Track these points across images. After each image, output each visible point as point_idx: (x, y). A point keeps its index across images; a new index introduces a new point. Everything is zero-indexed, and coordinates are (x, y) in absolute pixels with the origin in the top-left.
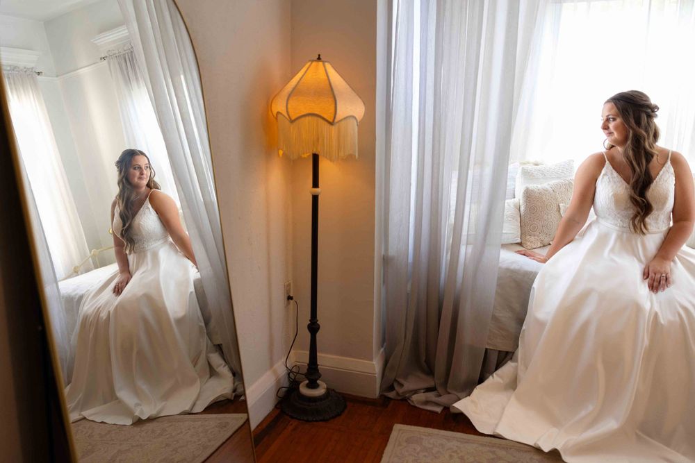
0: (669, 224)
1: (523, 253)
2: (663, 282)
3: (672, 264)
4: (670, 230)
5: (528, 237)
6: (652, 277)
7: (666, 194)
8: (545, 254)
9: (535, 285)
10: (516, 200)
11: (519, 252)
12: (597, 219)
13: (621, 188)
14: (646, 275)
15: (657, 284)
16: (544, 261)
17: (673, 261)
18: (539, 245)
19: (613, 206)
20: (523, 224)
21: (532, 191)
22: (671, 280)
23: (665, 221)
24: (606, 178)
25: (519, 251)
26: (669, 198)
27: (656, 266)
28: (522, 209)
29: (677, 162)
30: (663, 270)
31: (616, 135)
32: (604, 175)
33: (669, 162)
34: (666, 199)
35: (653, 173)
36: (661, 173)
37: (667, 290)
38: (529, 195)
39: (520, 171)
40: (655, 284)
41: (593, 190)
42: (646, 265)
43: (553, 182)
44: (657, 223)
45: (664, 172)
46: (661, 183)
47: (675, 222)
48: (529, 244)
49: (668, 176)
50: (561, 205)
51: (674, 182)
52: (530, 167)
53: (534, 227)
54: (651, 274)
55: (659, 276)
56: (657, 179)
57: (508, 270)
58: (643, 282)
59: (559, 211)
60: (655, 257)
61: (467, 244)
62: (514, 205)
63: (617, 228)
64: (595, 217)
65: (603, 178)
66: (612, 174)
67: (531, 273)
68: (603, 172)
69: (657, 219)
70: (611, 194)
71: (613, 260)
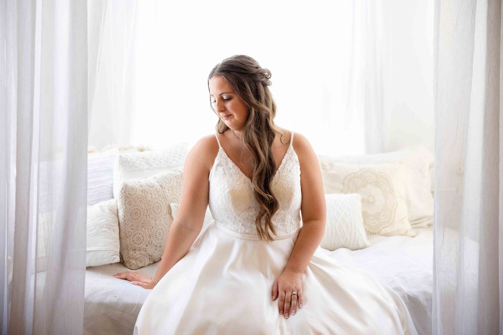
0: (299, 225)
1: (124, 276)
2: (294, 302)
3: (304, 276)
4: (300, 232)
5: (131, 253)
6: (282, 297)
7: (292, 188)
8: (153, 276)
9: (138, 324)
10: (113, 202)
11: (118, 276)
12: (215, 223)
13: (239, 183)
14: (275, 294)
15: (289, 305)
16: (151, 286)
17: (305, 272)
18: (147, 262)
19: (230, 207)
20: (123, 235)
21: (133, 189)
22: (302, 298)
23: (294, 222)
24: (220, 169)
25: (119, 274)
26: (295, 193)
27: (285, 282)
28: (121, 214)
29: (300, 146)
30: (294, 285)
31: (236, 116)
32: (218, 165)
33: (291, 147)
34: (291, 194)
35: (276, 160)
36: (284, 161)
37: (299, 312)
38: (128, 194)
39: (117, 161)
40: (286, 305)
41: (207, 185)
42: (275, 281)
43: (160, 174)
44: (284, 225)
45: (287, 160)
46: (284, 174)
47: (304, 222)
48: (133, 262)
49: (291, 165)
50: (172, 205)
51: (299, 172)
52: (131, 155)
53: (139, 238)
54: (281, 293)
55: (290, 294)
56: (279, 169)
57: (101, 305)
58: (271, 304)
59: (171, 214)
60: (284, 269)
61: (36, 272)
62: (111, 210)
63: (239, 235)
64: (214, 220)
65: (216, 169)
66: (227, 164)
67: (133, 305)
68: (216, 161)
69: (284, 221)
70: (228, 190)
71: (234, 279)
